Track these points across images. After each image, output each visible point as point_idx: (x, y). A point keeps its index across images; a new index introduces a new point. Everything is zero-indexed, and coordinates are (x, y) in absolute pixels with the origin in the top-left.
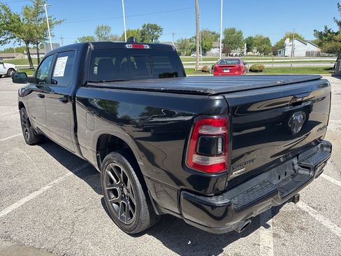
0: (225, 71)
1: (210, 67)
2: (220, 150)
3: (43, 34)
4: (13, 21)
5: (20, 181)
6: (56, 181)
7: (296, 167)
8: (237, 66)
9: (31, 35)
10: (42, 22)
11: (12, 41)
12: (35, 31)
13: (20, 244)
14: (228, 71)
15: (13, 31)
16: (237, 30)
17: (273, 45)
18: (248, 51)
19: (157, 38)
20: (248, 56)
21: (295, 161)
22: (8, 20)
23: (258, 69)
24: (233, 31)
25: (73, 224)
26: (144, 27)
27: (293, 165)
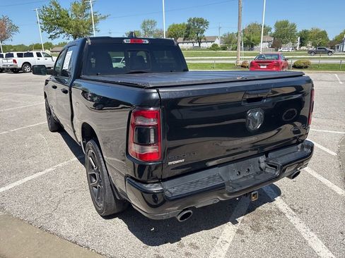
0: (262, 67)
1: (249, 62)
2: (152, 140)
3: (89, 29)
4: (63, 17)
5: (31, 163)
6: (60, 165)
7: (263, 165)
8: (275, 61)
9: (78, 31)
10: (89, 17)
11: (62, 35)
12: (81, 26)
13: (9, 215)
14: (265, 67)
15: (62, 26)
16: (290, 22)
17: (331, 39)
18: (301, 45)
19: (202, 33)
20: (302, 50)
21: (262, 159)
22: (58, 16)
23: (302, 65)
24: (285, 24)
25: (59, 202)
26: (189, 21)
27: (259, 162)
